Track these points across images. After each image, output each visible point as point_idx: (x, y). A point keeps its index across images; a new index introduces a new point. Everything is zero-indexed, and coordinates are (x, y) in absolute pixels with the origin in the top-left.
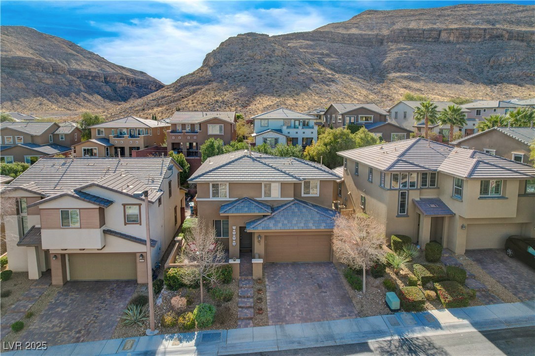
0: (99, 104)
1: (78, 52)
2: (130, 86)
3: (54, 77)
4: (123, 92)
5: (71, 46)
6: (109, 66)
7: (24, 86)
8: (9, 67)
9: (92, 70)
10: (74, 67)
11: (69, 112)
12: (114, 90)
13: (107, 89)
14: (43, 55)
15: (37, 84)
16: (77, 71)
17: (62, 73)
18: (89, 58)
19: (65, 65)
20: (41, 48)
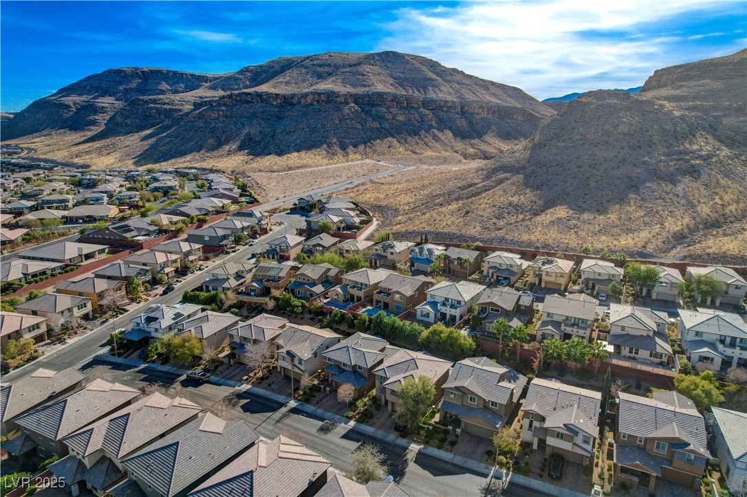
0: (448, 143)
1: (438, 75)
2: (490, 117)
3: (407, 112)
4: (480, 125)
5: (431, 67)
6: (469, 89)
7: (378, 126)
8: (368, 104)
9: (449, 98)
10: (430, 96)
11: (414, 156)
12: (470, 123)
13: (461, 123)
14: (401, 85)
15: (390, 121)
16: (432, 100)
17: (416, 106)
18: (449, 81)
19: (422, 94)
20: (402, 76)
